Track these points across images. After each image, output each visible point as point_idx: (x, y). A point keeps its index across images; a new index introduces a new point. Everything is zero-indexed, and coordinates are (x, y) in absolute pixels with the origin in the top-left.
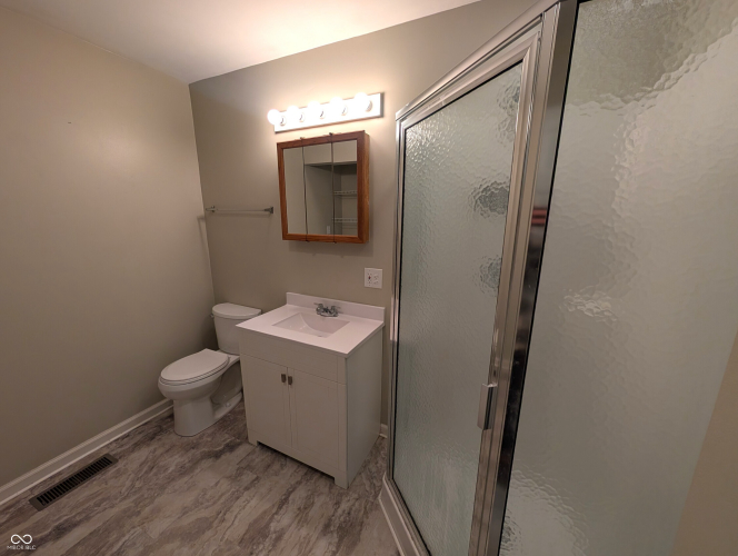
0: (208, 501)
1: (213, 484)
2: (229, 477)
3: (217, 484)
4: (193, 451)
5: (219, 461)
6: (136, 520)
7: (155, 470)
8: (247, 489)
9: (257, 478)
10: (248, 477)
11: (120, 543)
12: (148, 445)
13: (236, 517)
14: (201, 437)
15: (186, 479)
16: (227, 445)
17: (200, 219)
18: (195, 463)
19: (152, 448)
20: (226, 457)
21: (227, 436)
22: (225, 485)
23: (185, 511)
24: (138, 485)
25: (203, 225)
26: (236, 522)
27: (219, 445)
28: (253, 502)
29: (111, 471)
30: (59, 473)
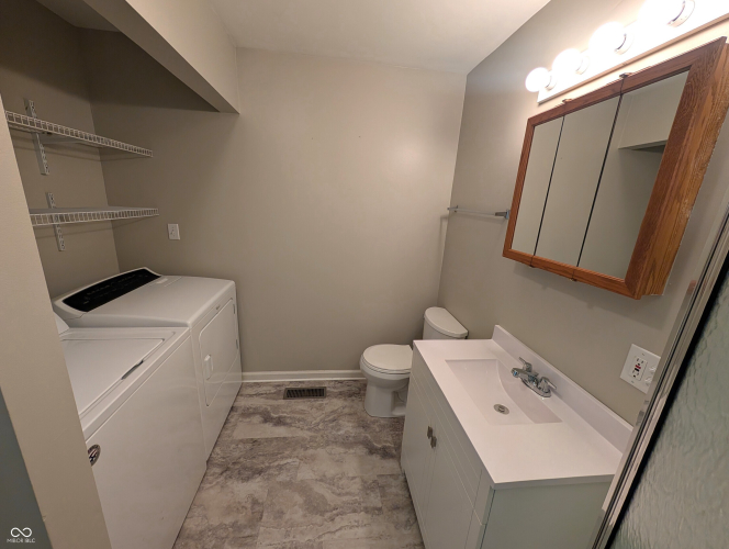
0: (338, 487)
1: (351, 475)
2: (364, 482)
3: (353, 478)
4: (362, 430)
5: (369, 457)
6: (301, 452)
7: (334, 424)
8: (366, 510)
9: (380, 509)
10: (375, 500)
11: (285, 462)
12: (345, 400)
13: (340, 529)
14: (374, 422)
15: (342, 450)
16: (384, 448)
17: (443, 218)
18: (356, 443)
19: (345, 403)
20: (376, 458)
21: (390, 439)
22: (355, 487)
23: (322, 479)
24: (320, 427)
25: (445, 224)
26: (338, 534)
27: (379, 442)
28: (361, 532)
29: (319, 402)
30: (303, 382)
